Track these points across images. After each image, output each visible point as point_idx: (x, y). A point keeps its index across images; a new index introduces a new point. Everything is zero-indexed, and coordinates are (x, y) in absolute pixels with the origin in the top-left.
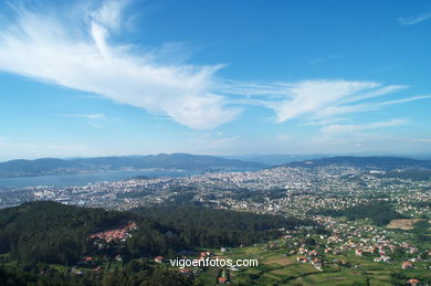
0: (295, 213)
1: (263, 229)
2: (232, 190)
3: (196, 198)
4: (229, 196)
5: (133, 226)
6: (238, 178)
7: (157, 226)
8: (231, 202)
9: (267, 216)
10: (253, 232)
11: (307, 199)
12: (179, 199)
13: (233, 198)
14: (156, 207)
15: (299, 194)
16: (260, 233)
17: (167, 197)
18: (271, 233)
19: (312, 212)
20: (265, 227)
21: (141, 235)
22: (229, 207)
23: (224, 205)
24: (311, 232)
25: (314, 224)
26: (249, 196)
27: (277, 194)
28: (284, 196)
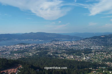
0: (96, 61)
1: (82, 68)
2: (66, 50)
3: (49, 53)
4: (64, 53)
5: (21, 67)
6: (68, 44)
7: (32, 67)
8: (65, 55)
9: (83, 62)
10: (77, 69)
11: (102, 54)
12: (40, 54)
13: (67, 53)
14: (30, 58)
15: (98, 52)
16: (81, 70)
17: (35, 53)
18: (86, 70)
19: (105, 60)
20: (83, 67)
21: (25, 71)
22: (65, 58)
23: (63, 57)
24: (105, 70)
25: (106, 66)
26: (74, 53)
27: (87, 52)
28: (91, 52)
